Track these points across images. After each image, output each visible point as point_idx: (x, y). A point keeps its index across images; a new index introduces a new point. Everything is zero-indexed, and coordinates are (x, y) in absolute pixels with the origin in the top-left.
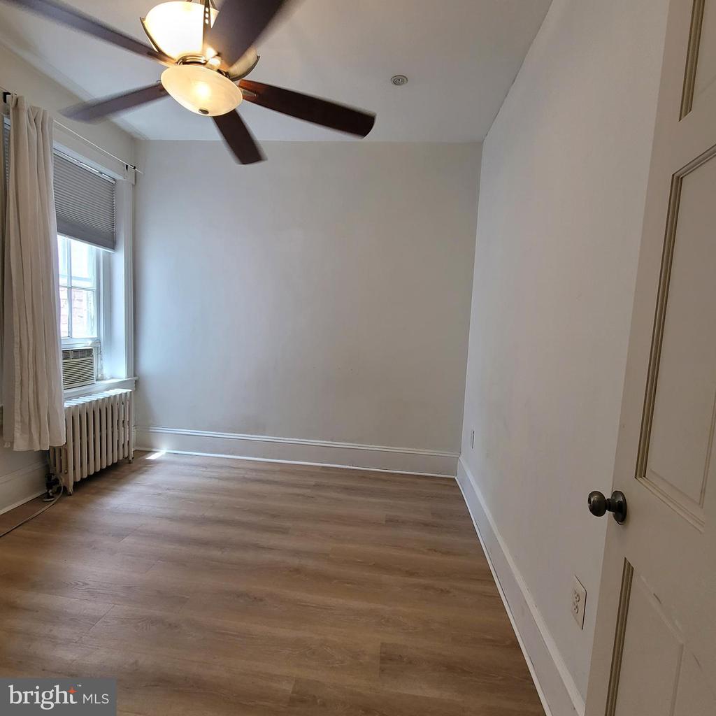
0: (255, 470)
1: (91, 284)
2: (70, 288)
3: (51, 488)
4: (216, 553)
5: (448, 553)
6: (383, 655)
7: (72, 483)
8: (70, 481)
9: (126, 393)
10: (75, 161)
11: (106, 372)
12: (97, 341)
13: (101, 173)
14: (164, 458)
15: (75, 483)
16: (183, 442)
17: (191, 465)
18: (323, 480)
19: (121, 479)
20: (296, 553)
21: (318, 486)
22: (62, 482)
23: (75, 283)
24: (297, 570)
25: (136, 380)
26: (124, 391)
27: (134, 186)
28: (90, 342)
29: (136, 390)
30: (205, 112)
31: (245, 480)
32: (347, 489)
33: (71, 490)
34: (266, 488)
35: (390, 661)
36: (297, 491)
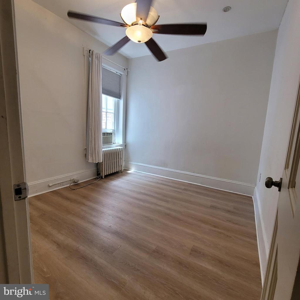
0: (163, 181)
1: (113, 111)
2: (107, 112)
3: (98, 176)
4: (142, 203)
5: (237, 224)
6: (193, 249)
7: (104, 175)
8: (103, 174)
9: (121, 148)
10: (109, 70)
11: (117, 141)
12: (114, 130)
13: (117, 72)
14: (133, 172)
15: (105, 175)
16: (139, 168)
17: (140, 176)
18: (188, 188)
19: (118, 177)
20: (169, 209)
21: (185, 189)
22: (101, 174)
23: (108, 111)
24: (168, 215)
25: (125, 145)
26: (120, 148)
27: (127, 76)
28: (112, 131)
29: (125, 148)
30: (140, 41)
31: (158, 183)
32: (197, 192)
33: (103, 177)
34: (165, 187)
35: (195, 252)
36: (176, 190)
